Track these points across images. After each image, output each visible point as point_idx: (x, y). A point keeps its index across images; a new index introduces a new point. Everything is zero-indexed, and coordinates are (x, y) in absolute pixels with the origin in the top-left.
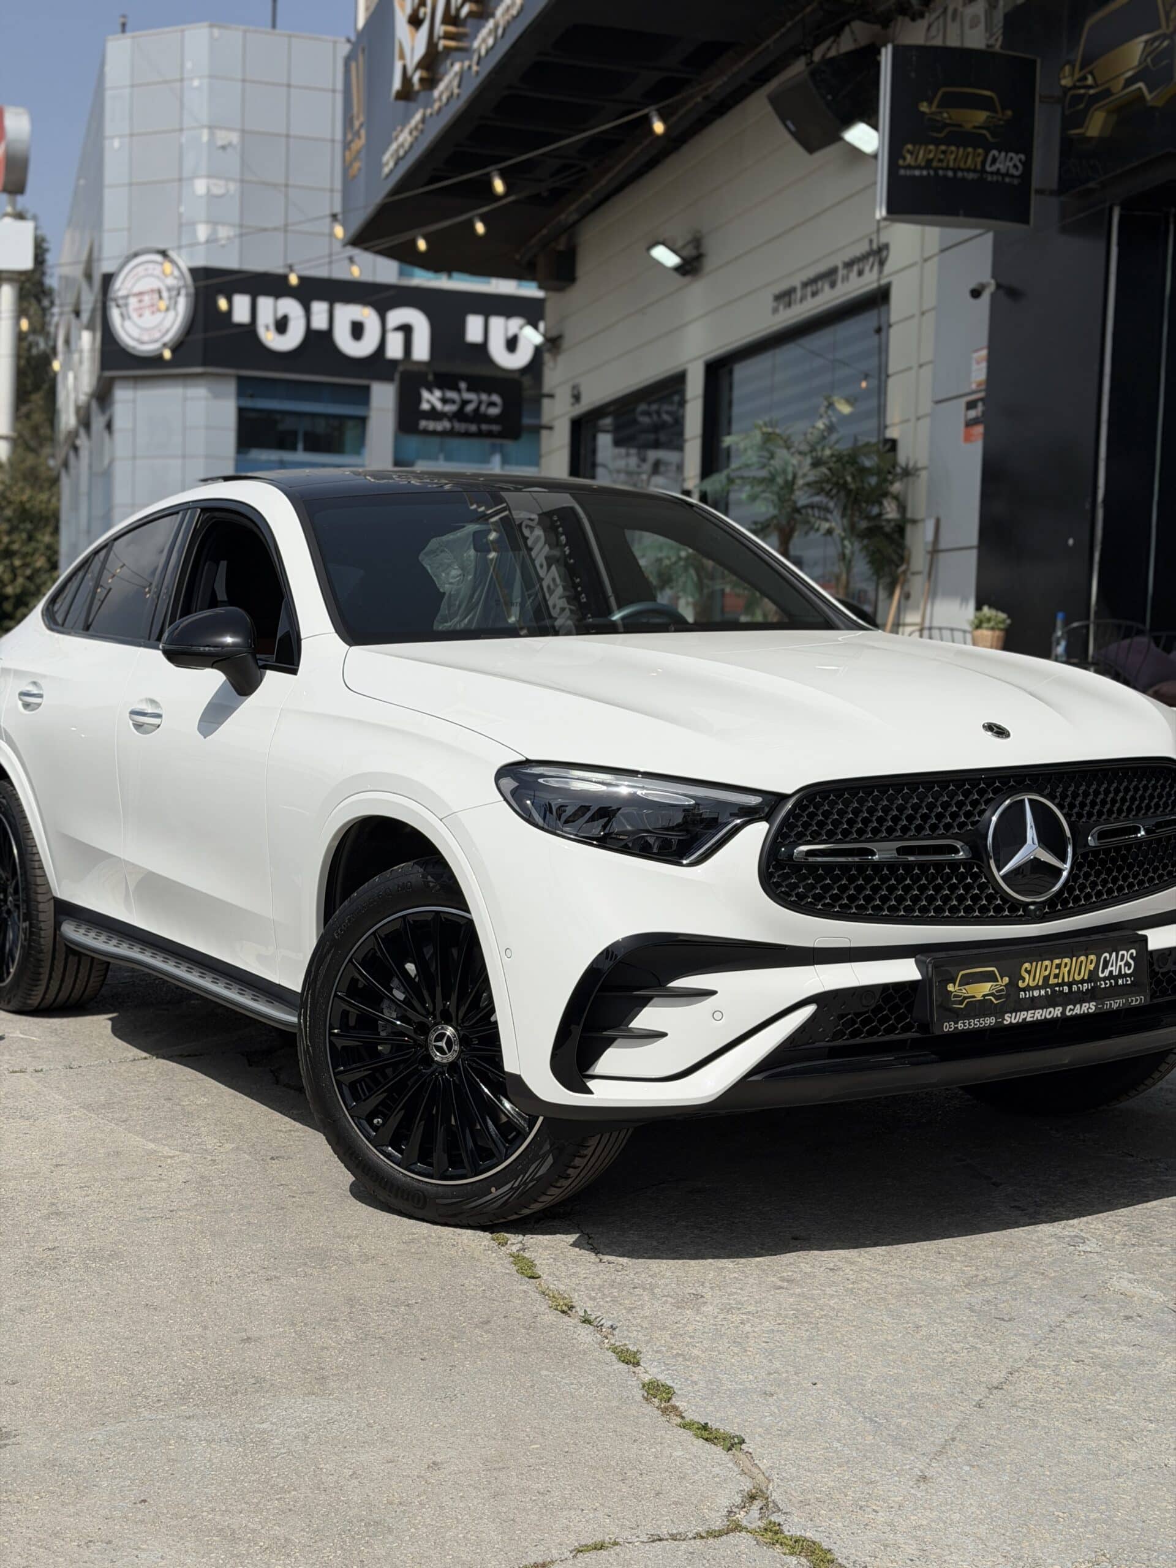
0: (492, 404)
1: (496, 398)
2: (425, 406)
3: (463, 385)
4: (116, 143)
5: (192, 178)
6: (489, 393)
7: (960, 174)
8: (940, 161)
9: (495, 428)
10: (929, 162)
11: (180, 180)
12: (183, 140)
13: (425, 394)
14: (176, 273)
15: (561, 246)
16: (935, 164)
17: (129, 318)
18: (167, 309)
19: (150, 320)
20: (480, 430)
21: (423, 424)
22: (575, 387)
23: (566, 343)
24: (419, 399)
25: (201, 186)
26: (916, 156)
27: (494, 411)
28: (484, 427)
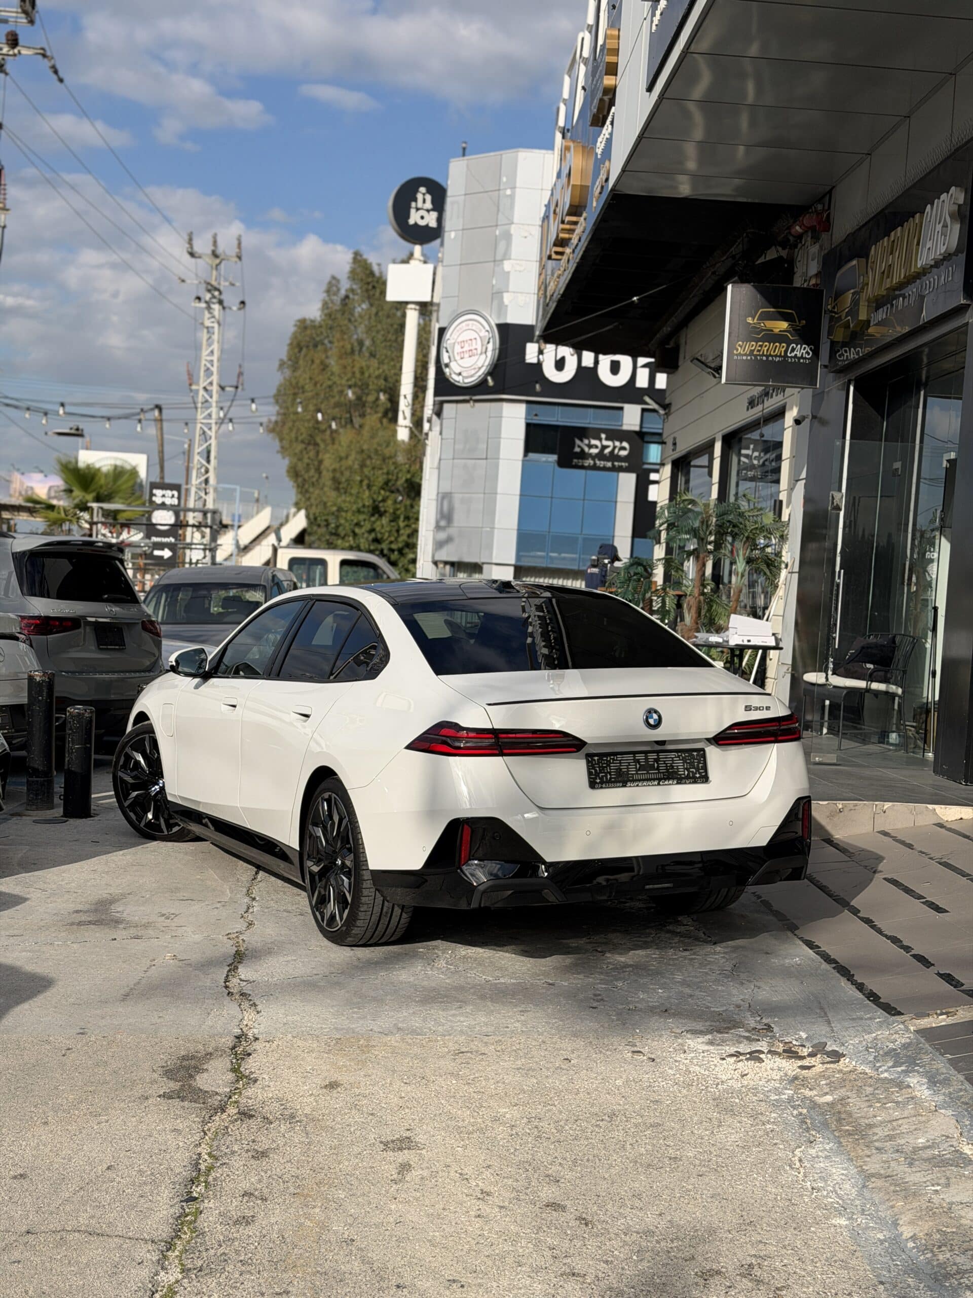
0: (624, 448)
1: (625, 444)
2: (577, 450)
3: (603, 436)
4: (453, 235)
5: (502, 260)
6: (621, 442)
7: (770, 358)
8: (759, 351)
9: (624, 464)
10: (752, 351)
11: (495, 261)
12: (497, 233)
13: (578, 442)
14: (488, 328)
15: (671, 345)
16: (755, 353)
17: (455, 360)
18: (481, 354)
19: (468, 362)
20: (613, 465)
21: (575, 461)
22: (675, 439)
23: (673, 408)
24: (573, 445)
25: (507, 266)
26: (744, 349)
27: (624, 453)
28: (616, 464)
